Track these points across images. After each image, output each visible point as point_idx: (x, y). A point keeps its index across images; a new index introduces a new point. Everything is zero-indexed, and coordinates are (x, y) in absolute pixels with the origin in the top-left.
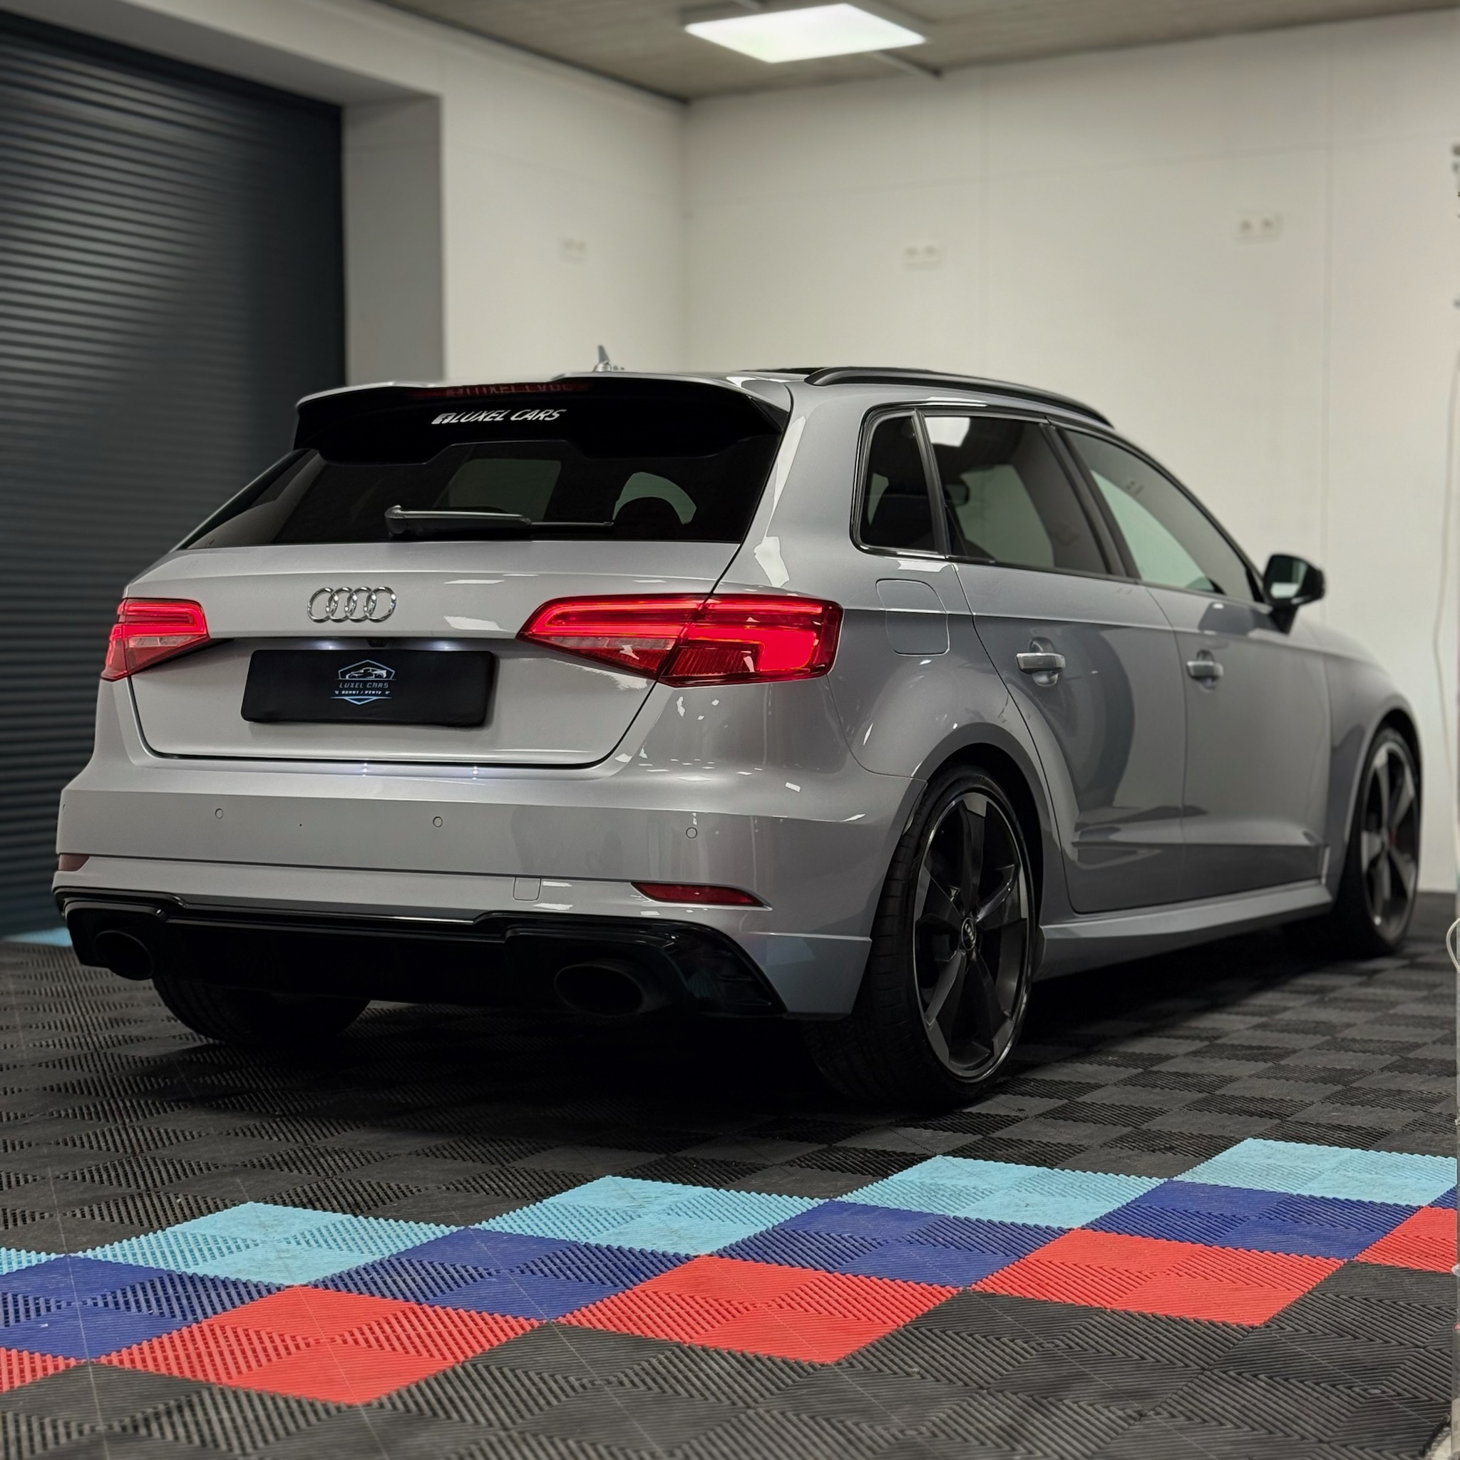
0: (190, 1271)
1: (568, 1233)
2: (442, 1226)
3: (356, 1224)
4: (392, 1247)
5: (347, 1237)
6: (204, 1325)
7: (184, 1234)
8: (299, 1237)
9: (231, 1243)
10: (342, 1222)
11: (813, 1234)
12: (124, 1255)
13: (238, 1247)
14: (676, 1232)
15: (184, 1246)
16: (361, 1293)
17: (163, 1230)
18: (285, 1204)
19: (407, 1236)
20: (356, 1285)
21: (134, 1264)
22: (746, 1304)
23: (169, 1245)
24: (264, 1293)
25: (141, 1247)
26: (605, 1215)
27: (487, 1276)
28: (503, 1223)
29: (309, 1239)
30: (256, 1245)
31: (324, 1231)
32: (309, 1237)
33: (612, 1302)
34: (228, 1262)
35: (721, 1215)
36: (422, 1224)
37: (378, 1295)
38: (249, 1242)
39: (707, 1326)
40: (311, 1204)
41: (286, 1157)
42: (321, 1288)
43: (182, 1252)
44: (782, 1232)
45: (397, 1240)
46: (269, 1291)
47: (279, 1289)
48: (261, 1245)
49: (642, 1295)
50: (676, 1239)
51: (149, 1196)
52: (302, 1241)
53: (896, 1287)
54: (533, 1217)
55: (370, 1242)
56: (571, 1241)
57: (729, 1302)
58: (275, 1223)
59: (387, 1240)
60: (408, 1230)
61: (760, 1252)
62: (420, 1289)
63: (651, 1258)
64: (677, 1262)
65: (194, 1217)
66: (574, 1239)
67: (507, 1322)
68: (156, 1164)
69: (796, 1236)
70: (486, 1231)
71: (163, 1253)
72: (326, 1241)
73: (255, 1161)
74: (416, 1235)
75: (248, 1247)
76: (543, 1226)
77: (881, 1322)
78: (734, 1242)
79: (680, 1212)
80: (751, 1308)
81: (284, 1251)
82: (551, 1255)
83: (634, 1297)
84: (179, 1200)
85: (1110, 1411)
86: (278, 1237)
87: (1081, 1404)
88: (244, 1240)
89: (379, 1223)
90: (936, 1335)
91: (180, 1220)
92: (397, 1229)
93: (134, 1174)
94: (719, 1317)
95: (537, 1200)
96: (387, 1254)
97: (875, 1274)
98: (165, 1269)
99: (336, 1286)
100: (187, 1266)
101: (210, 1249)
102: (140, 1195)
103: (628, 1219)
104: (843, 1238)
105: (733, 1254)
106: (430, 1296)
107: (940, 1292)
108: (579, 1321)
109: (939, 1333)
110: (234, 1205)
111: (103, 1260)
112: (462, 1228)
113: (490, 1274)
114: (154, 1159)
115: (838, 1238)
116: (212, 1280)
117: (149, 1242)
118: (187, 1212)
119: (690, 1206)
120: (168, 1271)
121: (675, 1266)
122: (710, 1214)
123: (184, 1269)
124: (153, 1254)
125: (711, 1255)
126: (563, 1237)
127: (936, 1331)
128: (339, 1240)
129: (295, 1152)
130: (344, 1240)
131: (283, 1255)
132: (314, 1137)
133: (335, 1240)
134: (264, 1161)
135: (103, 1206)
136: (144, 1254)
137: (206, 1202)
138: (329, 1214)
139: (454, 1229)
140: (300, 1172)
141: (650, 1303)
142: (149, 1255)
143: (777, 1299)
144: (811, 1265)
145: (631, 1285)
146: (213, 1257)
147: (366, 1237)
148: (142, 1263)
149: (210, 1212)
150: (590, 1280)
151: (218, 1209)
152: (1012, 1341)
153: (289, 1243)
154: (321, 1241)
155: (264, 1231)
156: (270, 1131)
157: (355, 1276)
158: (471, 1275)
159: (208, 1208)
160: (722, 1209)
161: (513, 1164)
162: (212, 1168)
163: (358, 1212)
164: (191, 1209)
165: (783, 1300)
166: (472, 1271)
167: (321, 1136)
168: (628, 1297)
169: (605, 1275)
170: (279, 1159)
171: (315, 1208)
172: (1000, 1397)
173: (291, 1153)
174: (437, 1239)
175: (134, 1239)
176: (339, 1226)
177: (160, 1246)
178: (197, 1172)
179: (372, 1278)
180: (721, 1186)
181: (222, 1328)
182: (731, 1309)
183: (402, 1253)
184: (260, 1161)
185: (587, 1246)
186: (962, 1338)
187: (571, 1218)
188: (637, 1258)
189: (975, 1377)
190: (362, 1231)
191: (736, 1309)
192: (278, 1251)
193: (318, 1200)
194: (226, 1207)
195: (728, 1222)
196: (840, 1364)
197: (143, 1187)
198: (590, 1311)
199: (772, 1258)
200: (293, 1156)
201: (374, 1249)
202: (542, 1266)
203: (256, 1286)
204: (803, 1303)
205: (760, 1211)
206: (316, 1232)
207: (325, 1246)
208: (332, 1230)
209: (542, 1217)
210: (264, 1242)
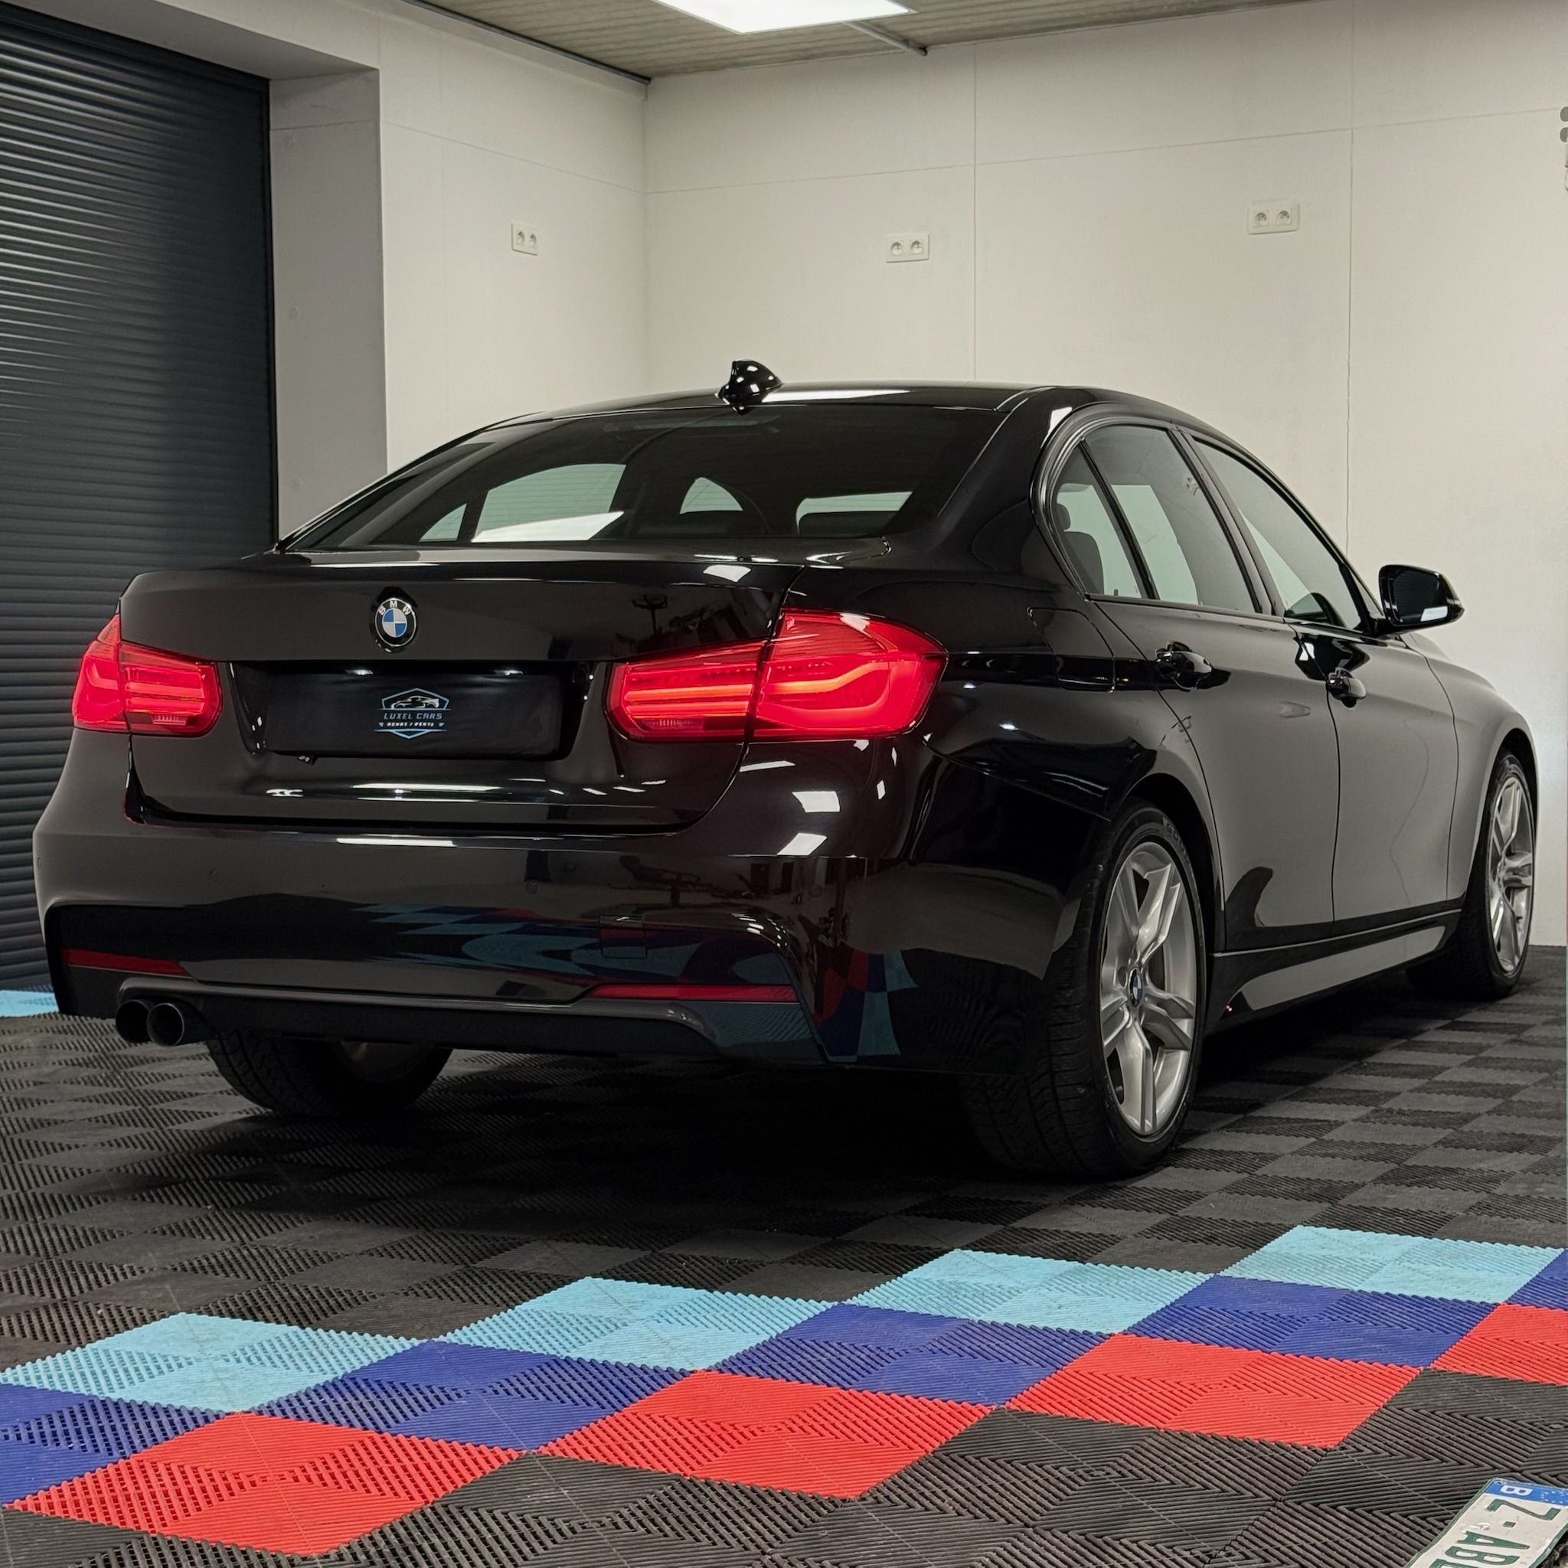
0: (114, 1397)
1: (545, 1345)
2: (402, 1339)
3: (304, 1338)
4: (345, 1364)
5: (294, 1354)
6: (133, 1460)
7: (106, 1351)
8: (239, 1354)
9: (160, 1361)
10: (287, 1336)
11: (823, 1344)
12: (39, 1378)
13: (169, 1367)
14: (667, 1343)
15: (107, 1366)
16: (312, 1420)
17: (83, 1347)
18: (221, 1315)
19: (362, 1350)
20: (306, 1410)
21: (50, 1389)
22: (753, 1428)
23: (90, 1365)
24: (201, 1422)
25: (58, 1368)
26: (586, 1324)
27: (456, 1398)
28: (470, 1334)
29: (250, 1356)
30: (190, 1364)
31: (267, 1346)
32: (250, 1353)
33: (600, 1427)
34: (158, 1384)
35: (716, 1322)
36: (378, 1336)
37: (332, 1423)
38: (182, 1360)
39: (709, 1455)
40: (250, 1312)
41: (221, 1258)
42: (266, 1415)
43: (104, 1372)
44: (788, 1342)
45: (351, 1356)
46: (207, 1420)
47: (217, 1417)
48: (195, 1364)
49: (633, 1419)
50: (667, 1350)
51: (66, 1306)
52: (242, 1358)
53: (920, 1406)
54: (505, 1326)
55: (320, 1359)
56: (549, 1356)
57: (733, 1425)
58: (210, 1337)
59: (340, 1357)
60: (362, 1344)
61: (764, 1366)
62: (380, 1414)
63: (641, 1374)
64: (670, 1379)
65: (118, 1331)
66: (553, 1352)
67: (480, 1452)
68: (73, 1269)
69: (803, 1346)
70: (452, 1344)
71: (83, 1374)
72: (270, 1358)
73: (186, 1263)
74: (373, 1350)
75: (180, 1366)
76: (515, 1337)
77: (906, 1447)
78: (734, 1354)
79: (671, 1319)
80: (758, 1432)
81: (222, 1371)
82: (528, 1372)
83: (623, 1421)
84: (99, 1312)
85: (1174, 1552)
86: (215, 1353)
87: (1141, 1543)
88: (176, 1358)
89: (329, 1336)
90: (970, 1463)
91: (102, 1336)
92: (351, 1343)
93: (48, 1281)
94: (722, 1444)
95: (509, 1306)
96: (340, 1374)
97: (897, 1390)
98: (87, 1394)
99: (283, 1412)
100: (111, 1390)
101: (137, 1369)
102: (55, 1306)
103: (613, 1327)
104: (856, 1348)
105: (734, 1368)
106: (391, 1422)
107: (970, 1411)
108: (563, 1451)
109: (973, 1460)
110: (164, 1316)
111: (15, 1384)
112: (425, 1341)
113: (459, 1395)
114: (70, 1263)
115: (851, 1348)
116: (140, 1406)
117: (66, 1360)
118: (110, 1325)
119: (682, 1311)
120: (90, 1396)
121: (669, 1383)
122: (704, 1321)
123: (108, 1394)
124: (72, 1375)
125: (709, 1370)
126: (540, 1351)
127: (971, 1458)
128: (285, 1358)
129: (231, 1253)
130: (290, 1357)
131: (222, 1375)
132: (252, 1235)
133: (280, 1357)
134: (196, 1263)
135: (14, 1320)
136: (61, 1376)
137: (130, 1313)
138: (273, 1325)
139: (415, 1342)
140: (238, 1276)
141: (643, 1427)
142: (67, 1377)
143: (787, 1422)
144: (823, 1381)
145: (619, 1406)
146: (141, 1379)
147: (315, 1353)
148: (59, 1387)
149: (136, 1325)
150: (573, 1401)
151: (145, 1322)
152: (1057, 1468)
153: (227, 1361)
154: (264, 1358)
155: (197, 1347)
156: (202, 1230)
157: (303, 1398)
158: (437, 1397)
159: (134, 1320)
160: (717, 1315)
161: (479, 1264)
162: (138, 1273)
163: (305, 1323)
164: (114, 1321)
165: (794, 1422)
166: (438, 1392)
167: (260, 1234)
168: (617, 1421)
169: (590, 1395)
170: (213, 1261)
171: (256, 1319)
172: (1048, 1535)
173: (227, 1253)
174: (397, 1354)
175: (49, 1358)
176: (284, 1339)
177: (79, 1366)
178: (121, 1278)
179: (324, 1402)
180: (716, 1288)
181: (154, 1464)
182: (736, 1434)
183: (357, 1371)
184: (191, 1264)
185: (567, 1360)
186: (998, 1465)
187: (548, 1327)
188: (625, 1374)
189: (1018, 1512)
190: (310, 1346)
191: (742, 1434)
192: (215, 1371)
193: (259, 1309)
194: (154, 1319)
195: (726, 1329)
196: (864, 1499)
197: (59, 1296)
198: (575, 1438)
199: (778, 1372)
200: (229, 1257)
201: (325, 1366)
202: (518, 1385)
203: (191, 1413)
204: (816, 1426)
205: (760, 1316)
206: (257, 1347)
207: (268, 1363)
208: (277, 1345)
209: (515, 1326)
210: (198, 1360)
